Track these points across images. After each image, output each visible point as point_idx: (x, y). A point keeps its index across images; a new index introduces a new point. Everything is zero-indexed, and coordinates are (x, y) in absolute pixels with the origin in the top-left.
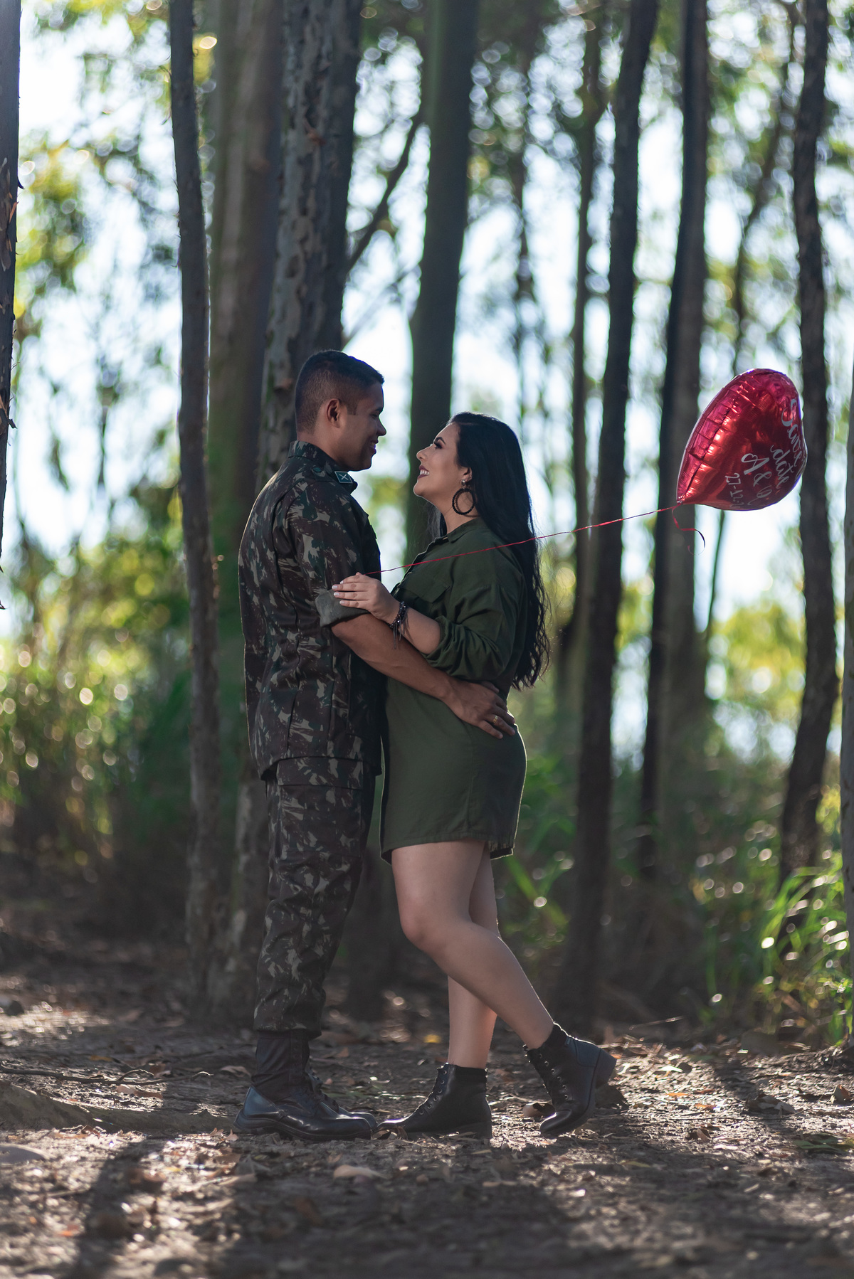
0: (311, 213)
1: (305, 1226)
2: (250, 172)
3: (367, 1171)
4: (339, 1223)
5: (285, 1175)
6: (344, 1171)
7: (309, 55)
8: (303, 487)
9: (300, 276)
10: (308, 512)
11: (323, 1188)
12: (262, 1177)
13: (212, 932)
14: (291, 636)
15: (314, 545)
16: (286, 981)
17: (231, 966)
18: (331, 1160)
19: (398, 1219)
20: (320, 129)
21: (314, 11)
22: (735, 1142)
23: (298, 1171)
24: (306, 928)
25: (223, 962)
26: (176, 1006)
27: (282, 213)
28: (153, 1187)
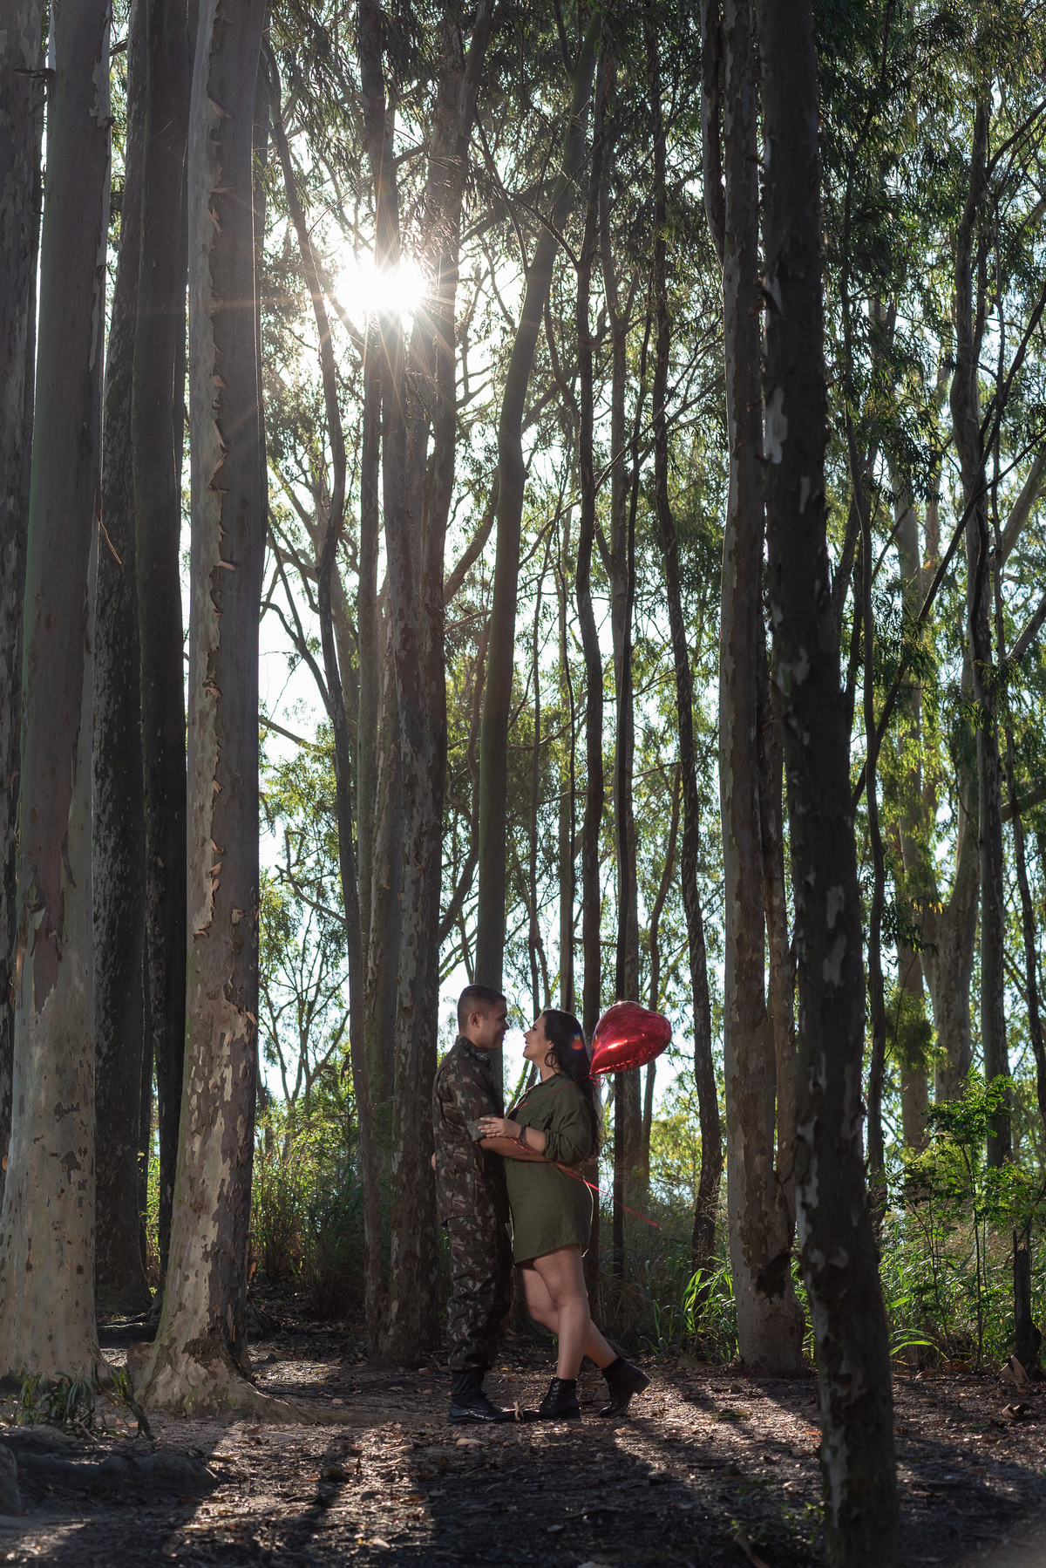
0: (420, 911)
1: (443, 1472)
2: (380, 889)
3: (475, 1441)
4: (461, 1470)
5: (430, 1445)
6: (462, 1441)
7: (416, 824)
8: (455, 1062)
9: (415, 945)
10: (458, 1077)
11: (452, 1452)
12: (416, 1446)
13: (380, 1314)
14: (450, 1147)
15: (463, 1096)
16: (463, 1342)
17: (391, 1332)
18: (454, 1436)
19: (494, 1466)
20: (423, 864)
21: (418, 801)
22: (678, 1416)
23: (437, 1443)
24: (471, 1312)
25: (387, 1330)
26: (360, 1355)
27: (404, 910)
28: (357, 1454)
